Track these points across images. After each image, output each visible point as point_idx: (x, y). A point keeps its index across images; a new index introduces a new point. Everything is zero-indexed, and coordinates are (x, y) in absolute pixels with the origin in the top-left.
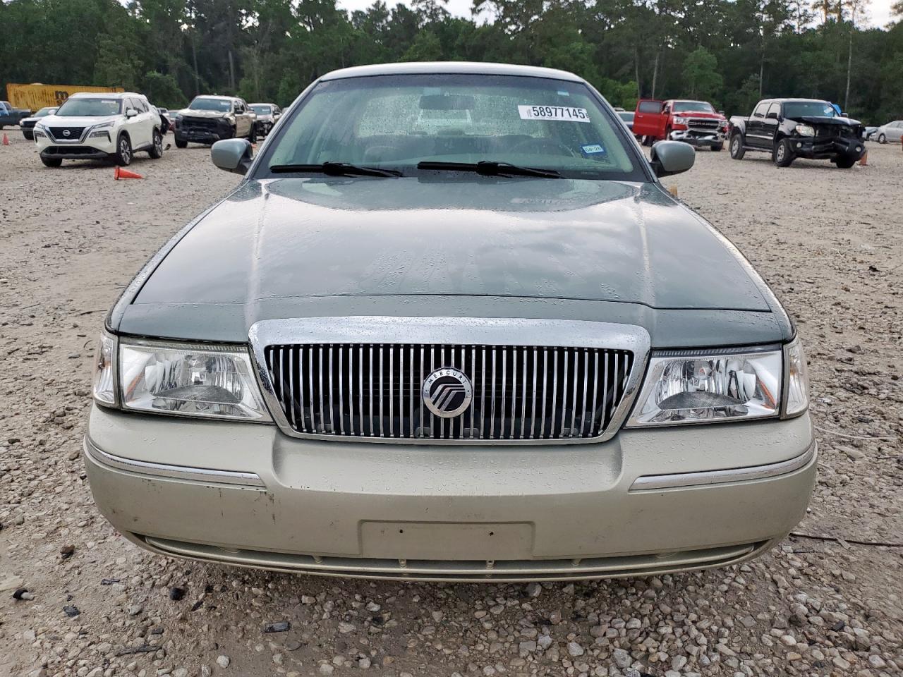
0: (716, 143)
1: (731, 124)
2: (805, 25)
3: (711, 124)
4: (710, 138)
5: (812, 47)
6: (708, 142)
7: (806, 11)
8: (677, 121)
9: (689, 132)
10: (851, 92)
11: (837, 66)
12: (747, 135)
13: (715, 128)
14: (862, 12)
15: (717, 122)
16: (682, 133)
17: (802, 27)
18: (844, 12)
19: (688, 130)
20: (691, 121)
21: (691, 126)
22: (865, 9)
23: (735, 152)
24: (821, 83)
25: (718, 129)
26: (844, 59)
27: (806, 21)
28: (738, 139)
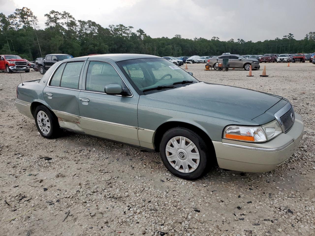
0: (28, 69)
1: (37, 63)
2: (18, 27)
3: (24, 63)
4: (25, 68)
5: (22, 35)
6: (24, 69)
7: (17, 23)
8: (10, 63)
9: (17, 66)
10: (41, 50)
11: (34, 42)
12: (46, 66)
13: (26, 64)
14: (36, 24)
15: (26, 62)
16: (14, 67)
17: (17, 28)
18: (30, 24)
19: (16, 66)
20: (16, 62)
21: (16, 64)
22: (37, 24)
23: (42, 72)
24: (31, 47)
25: (27, 65)
26: (35, 39)
27: (18, 26)
28: (42, 68)
